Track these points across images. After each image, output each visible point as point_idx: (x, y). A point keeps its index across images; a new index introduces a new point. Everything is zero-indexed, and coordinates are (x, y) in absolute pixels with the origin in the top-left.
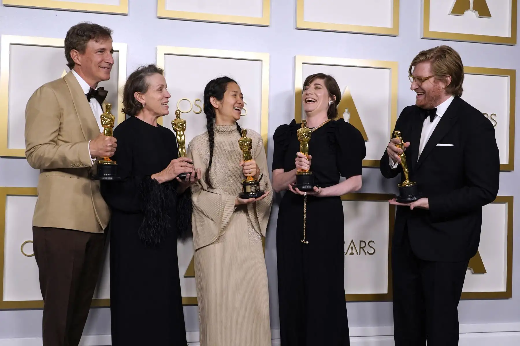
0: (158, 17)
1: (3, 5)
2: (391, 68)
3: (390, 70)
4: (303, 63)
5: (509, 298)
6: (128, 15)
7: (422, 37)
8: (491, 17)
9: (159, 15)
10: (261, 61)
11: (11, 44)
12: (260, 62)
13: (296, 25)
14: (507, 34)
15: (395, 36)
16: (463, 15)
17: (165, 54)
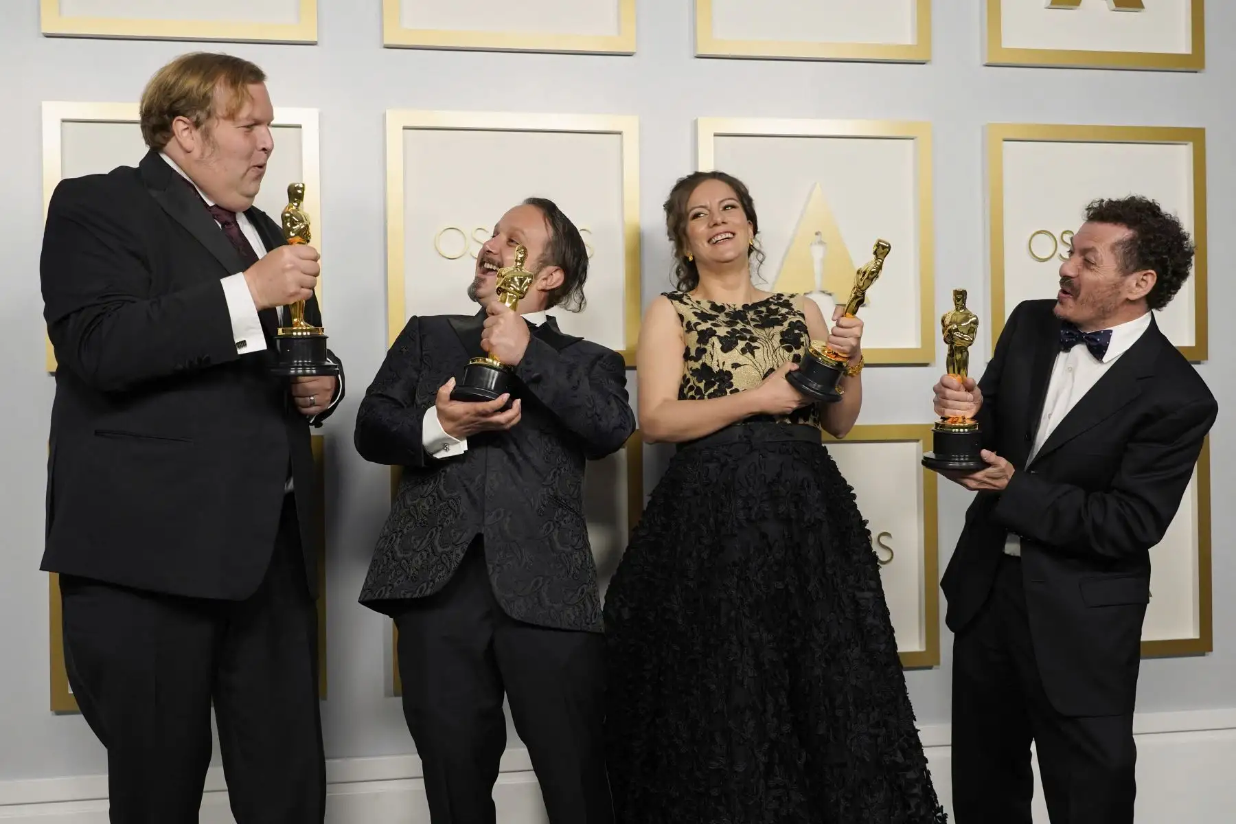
0: (385, 45)
1: (42, 35)
2: (916, 137)
3: (915, 140)
4: (716, 135)
5: (1206, 653)
6: (319, 43)
7: (986, 62)
8: (1142, 10)
9: (388, 42)
10: (620, 133)
11: (64, 121)
12: (619, 136)
13: (695, 46)
14: (1183, 46)
15: (924, 64)
16: (1078, 7)
17: (405, 128)
